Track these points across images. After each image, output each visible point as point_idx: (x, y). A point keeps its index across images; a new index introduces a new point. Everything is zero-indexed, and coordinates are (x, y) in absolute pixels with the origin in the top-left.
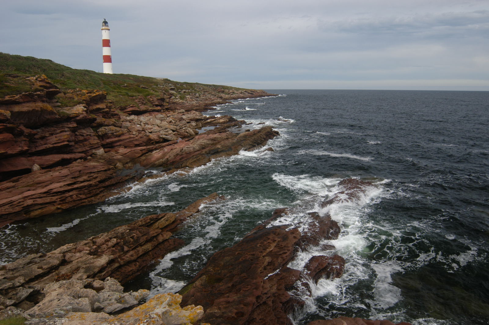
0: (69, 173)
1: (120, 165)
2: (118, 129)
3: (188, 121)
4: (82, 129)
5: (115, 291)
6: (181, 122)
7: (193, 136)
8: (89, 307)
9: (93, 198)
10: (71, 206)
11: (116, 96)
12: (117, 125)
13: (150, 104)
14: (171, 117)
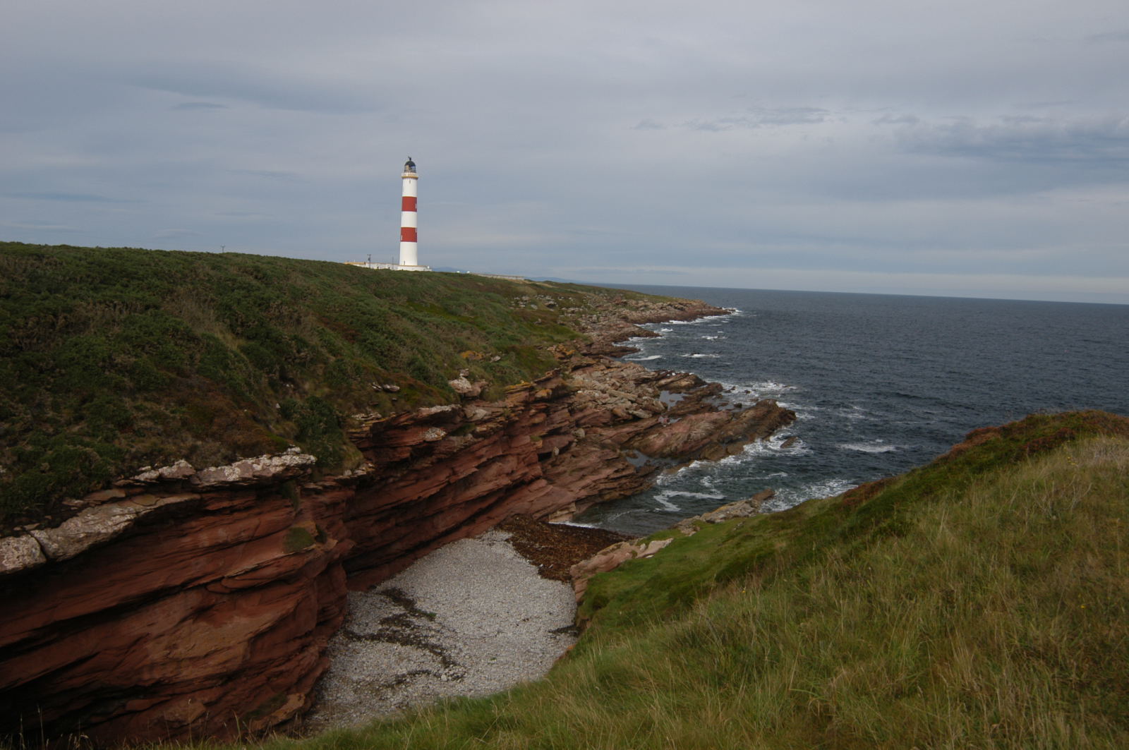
14: (610, 375)
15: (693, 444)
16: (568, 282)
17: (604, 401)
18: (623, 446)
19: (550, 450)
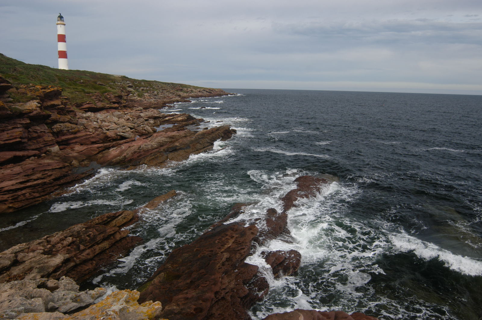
0: (22, 171)
1: (75, 163)
2: (74, 126)
3: (146, 119)
4: (35, 125)
5: (70, 290)
6: (139, 119)
7: (151, 134)
8: (42, 307)
9: (47, 196)
10: (24, 205)
11: (72, 93)
12: (72, 122)
13: (107, 101)
14: (129, 114)
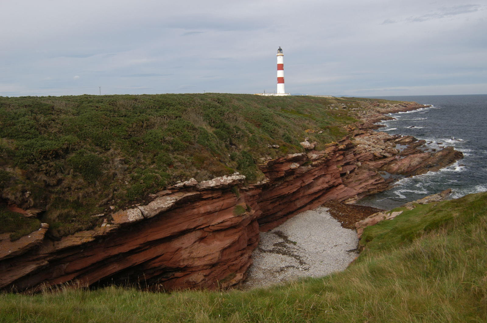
13: (358, 129)
14: (372, 138)
15: (412, 168)
16: (352, 97)
17: (369, 150)
18: (379, 169)
19: (346, 172)
